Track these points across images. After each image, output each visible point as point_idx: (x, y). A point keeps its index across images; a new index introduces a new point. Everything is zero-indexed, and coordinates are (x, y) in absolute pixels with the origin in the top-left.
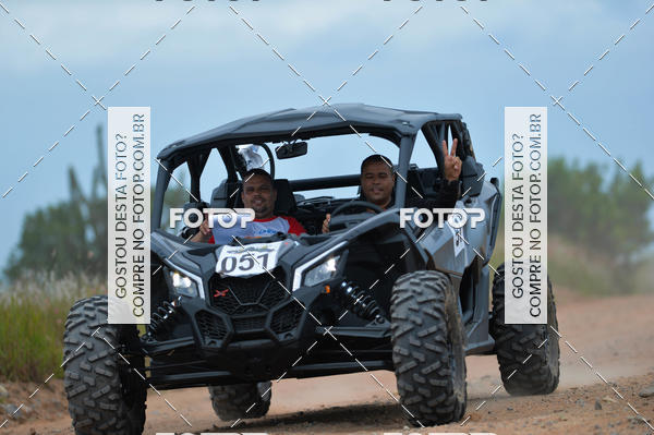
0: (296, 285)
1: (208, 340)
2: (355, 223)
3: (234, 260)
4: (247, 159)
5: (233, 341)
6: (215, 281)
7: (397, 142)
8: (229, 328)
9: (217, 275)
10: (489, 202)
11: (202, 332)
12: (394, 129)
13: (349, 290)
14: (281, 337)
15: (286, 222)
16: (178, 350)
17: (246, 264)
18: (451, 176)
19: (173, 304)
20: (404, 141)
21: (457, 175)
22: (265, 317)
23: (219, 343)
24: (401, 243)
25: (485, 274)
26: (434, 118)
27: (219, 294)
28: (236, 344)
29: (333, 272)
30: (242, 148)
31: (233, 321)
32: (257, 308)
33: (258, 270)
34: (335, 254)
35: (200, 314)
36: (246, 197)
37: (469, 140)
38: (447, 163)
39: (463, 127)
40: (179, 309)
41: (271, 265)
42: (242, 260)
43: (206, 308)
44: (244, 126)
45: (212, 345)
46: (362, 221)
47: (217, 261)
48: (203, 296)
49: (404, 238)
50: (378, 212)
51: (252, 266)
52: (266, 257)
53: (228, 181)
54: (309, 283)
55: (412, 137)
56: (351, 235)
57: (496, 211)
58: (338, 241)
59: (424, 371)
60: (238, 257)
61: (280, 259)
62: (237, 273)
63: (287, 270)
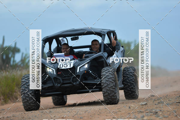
0: (78, 71)
1: (56, 84)
2: (91, 56)
3: (63, 65)
4: (62, 41)
5: (62, 85)
6: (58, 70)
7: (101, 36)
8: (62, 81)
9: (58, 68)
10: (122, 52)
11: (55, 82)
12: (101, 33)
13: (91, 72)
14: (74, 84)
15: (73, 56)
16: (48, 87)
17: (66, 66)
18: (114, 45)
19: (47, 76)
20: (103, 36)
21: (115, 45)
22: (70, 79)
23: (59, 85)
24: (103, 61)
25: (121, 69)
26: (109, 31)
27: (59, 73)
28: (63, 85)
29: (87, 68)
30: (60, 38)
31: (62, 79)
32: (68, 77)
33: (68, 67)
34: (87, 63)
35: (55, 78)
36: (63, 50)
37: (117, 36)
38: (113, 42)
39: (115, 33)
40: (49, 77)
41: (72, 66)
42: (65, 65)
43: (56, 77)
44: (63, 32)
45: (58, 86)
46: (93, 56)
47: (58, 65)
48: (55, 74)
49: (103, 59)
50: (97, 54)
51: (67, 66)
52: (70, 64)
53: (57, 47)
54: (81, 70)
55: (105, 35)
56: (91, 59)
57: (124, 54)
58: (88, 60)
59: (110, 95)
60: (64, 64)
61: (74, 65)
62: (63, 68)
63: (76, 67)
